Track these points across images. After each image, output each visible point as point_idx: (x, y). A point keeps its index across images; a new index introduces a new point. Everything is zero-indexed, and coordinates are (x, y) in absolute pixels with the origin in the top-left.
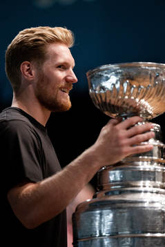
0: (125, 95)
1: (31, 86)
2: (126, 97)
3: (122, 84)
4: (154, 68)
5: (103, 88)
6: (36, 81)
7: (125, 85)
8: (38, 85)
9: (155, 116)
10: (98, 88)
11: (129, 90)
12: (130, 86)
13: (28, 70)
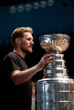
0: (52, 45)
1: (19, 45)
2: (53, 46)
3: (51, 41)
4: (62, 36)
5: (45, 42)
6: (20, 44)
7: (53, 42)
8: (21, 45)
9: (62, 52)
10: (43, 43)
11: (54, 43)
12: (54, 42)
13: (18, 41)
